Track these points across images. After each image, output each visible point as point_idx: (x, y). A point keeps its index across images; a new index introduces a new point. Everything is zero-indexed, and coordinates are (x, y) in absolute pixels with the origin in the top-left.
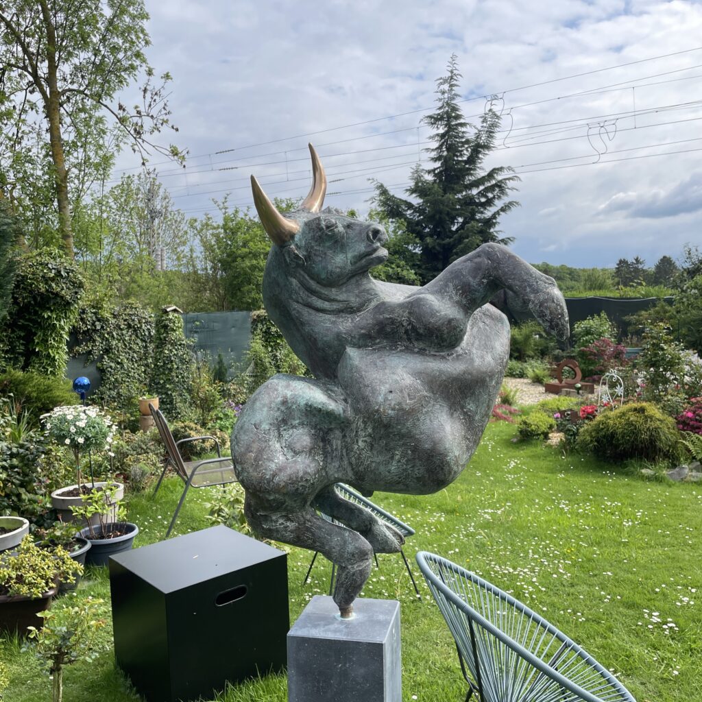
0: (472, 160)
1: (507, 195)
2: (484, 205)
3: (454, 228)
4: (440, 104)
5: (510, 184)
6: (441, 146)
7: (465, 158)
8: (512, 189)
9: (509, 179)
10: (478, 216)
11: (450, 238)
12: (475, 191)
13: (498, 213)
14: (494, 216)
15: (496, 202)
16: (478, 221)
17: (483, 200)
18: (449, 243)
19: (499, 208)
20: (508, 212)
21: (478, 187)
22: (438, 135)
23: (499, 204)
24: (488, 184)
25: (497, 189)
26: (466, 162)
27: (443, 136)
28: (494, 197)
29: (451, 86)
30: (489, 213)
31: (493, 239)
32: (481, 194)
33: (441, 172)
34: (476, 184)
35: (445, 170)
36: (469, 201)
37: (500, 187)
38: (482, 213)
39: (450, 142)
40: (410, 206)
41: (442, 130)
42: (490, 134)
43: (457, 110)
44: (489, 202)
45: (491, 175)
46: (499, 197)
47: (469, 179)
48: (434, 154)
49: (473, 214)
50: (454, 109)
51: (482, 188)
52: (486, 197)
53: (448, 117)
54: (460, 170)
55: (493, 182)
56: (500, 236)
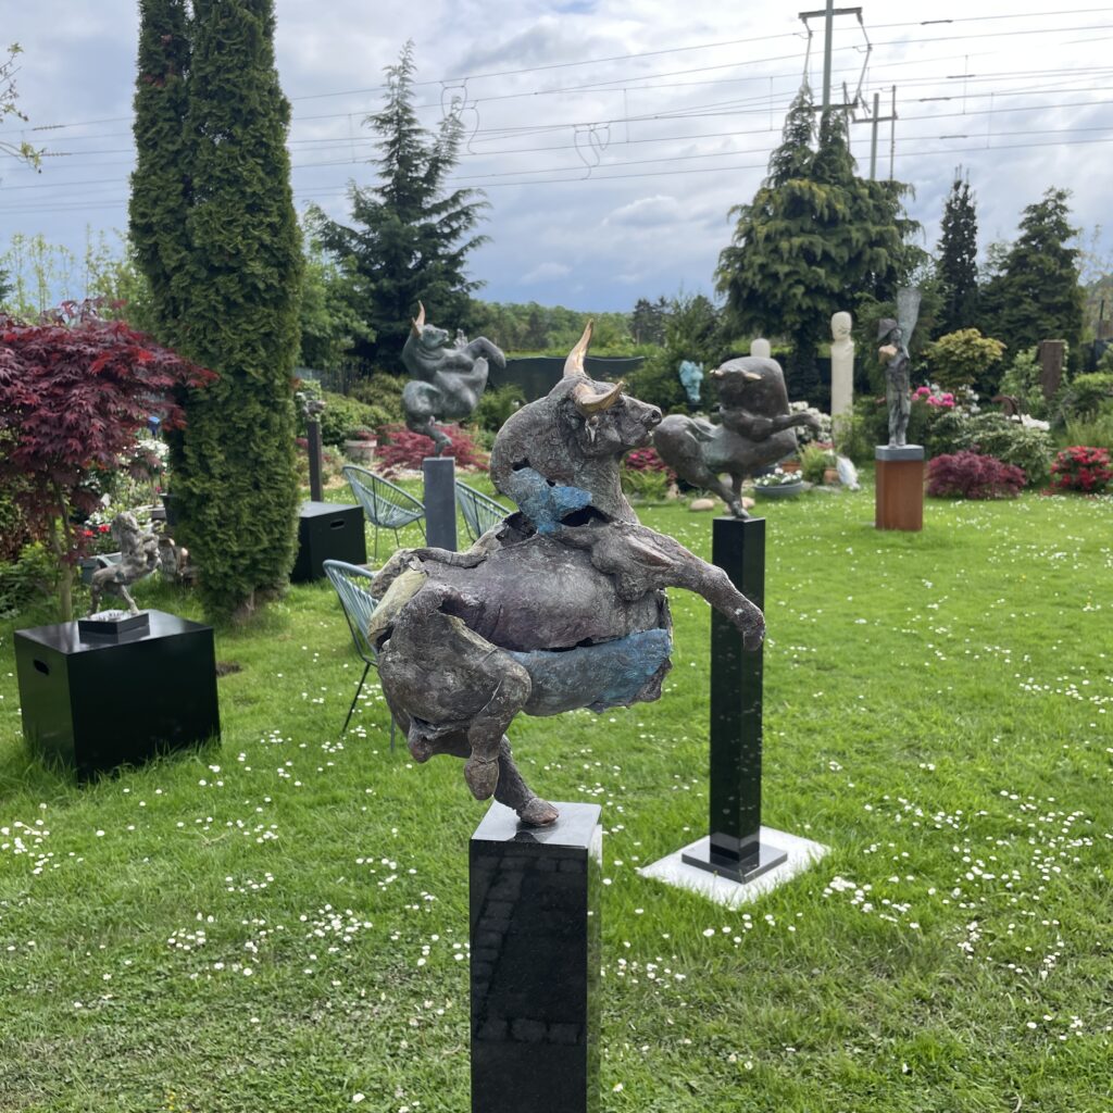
0: (431, 178)
1: (476, 225)
2: (447, 237)
3: (410, 266)
4: (389, 102)
5: (479, 211)
6: (391, 156)
7: (422, 174)
8: (481, 218)
9: (477, 205)
10: (441, 251)
11: (408, 278)
12: (435, 219)
13: (465, 248)
14: (461, 253)
15: (463, 233)
16: (443, 257)
17: (447, 230)
18: (407, 286)
19: (467, 242)
20: (478, 248)
21: (439, 213)
22: (386, 143)
23: (466, 237)
24: (452, 211)
25: (463, 217)
26: (425, 180)
27: (392, 144)
28: (460, 227)
29: (403, 79)
30: (454, 247)
31: (461, 281)
32: (445, 223)
33: (392, 191)
34: (437, 209)
35: (396, 190)
36: (429, 232)
37: (467, 214)
38: (446, 246)
39: (402, 152)
40: (353, 235)
41: (391, 137)
42: (452, 144)
43: (410, 111)
44: (454, 233)
45: (455, 199)
46: (466, 228)
47: (428, 202)
48: (382, 168)
49: (435, 247)
50: (406, 110)
51: (444, 215)
52: (451, 227)
53: (399, 121)
54: (417, 191)
55: (458, 208)
56: (469, 279)
